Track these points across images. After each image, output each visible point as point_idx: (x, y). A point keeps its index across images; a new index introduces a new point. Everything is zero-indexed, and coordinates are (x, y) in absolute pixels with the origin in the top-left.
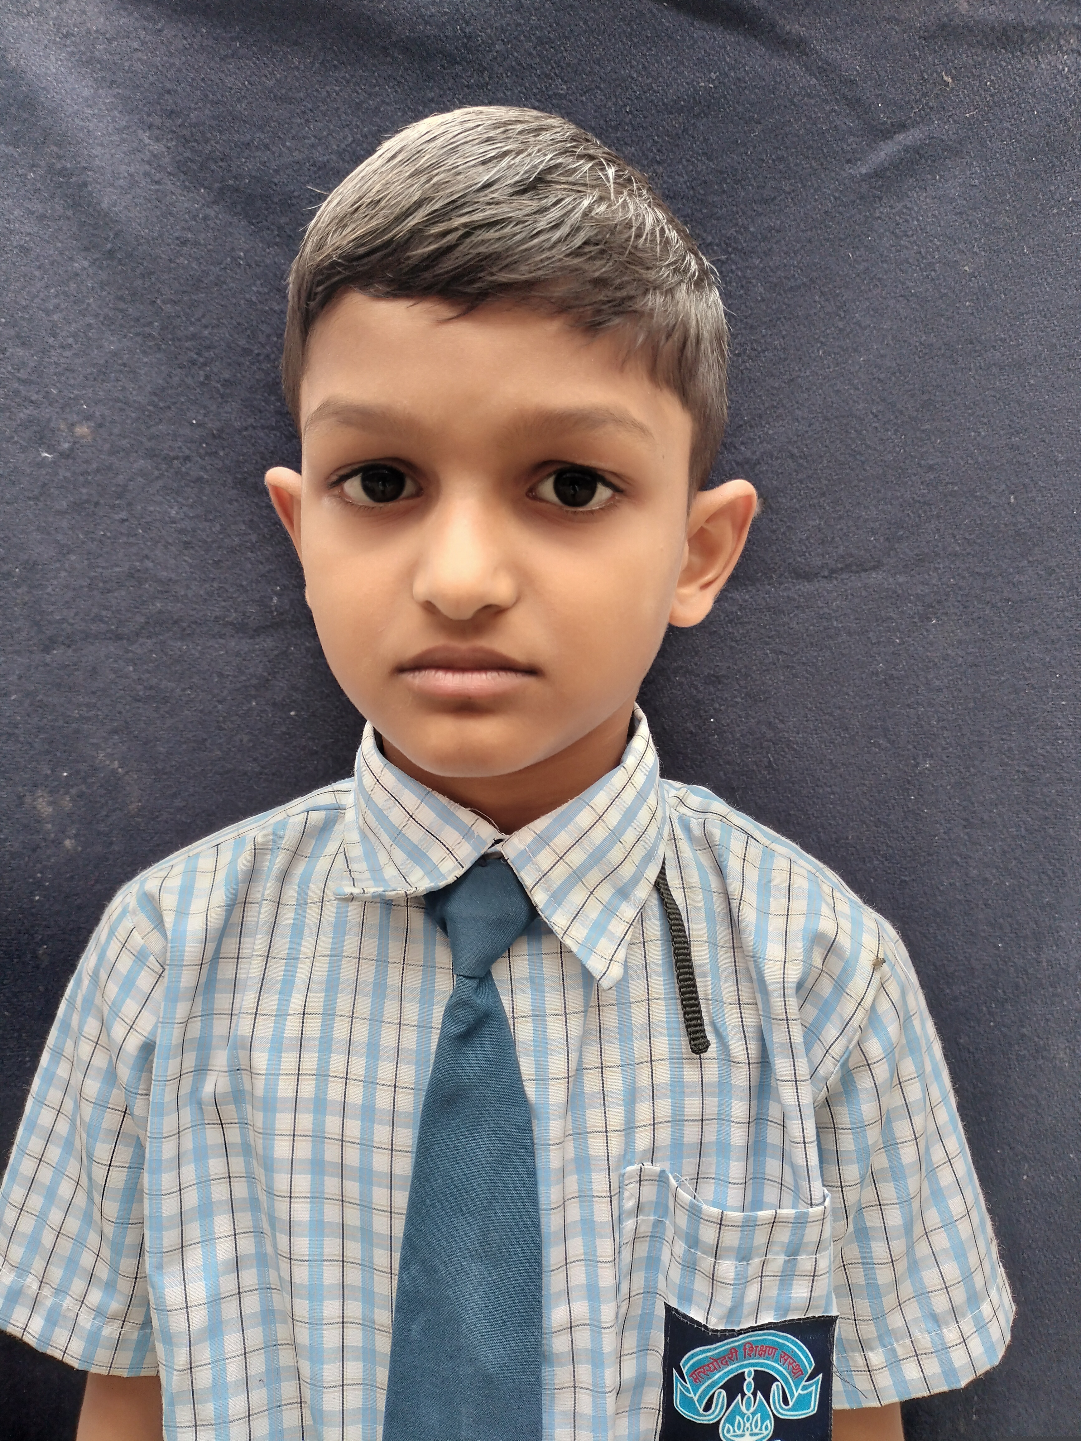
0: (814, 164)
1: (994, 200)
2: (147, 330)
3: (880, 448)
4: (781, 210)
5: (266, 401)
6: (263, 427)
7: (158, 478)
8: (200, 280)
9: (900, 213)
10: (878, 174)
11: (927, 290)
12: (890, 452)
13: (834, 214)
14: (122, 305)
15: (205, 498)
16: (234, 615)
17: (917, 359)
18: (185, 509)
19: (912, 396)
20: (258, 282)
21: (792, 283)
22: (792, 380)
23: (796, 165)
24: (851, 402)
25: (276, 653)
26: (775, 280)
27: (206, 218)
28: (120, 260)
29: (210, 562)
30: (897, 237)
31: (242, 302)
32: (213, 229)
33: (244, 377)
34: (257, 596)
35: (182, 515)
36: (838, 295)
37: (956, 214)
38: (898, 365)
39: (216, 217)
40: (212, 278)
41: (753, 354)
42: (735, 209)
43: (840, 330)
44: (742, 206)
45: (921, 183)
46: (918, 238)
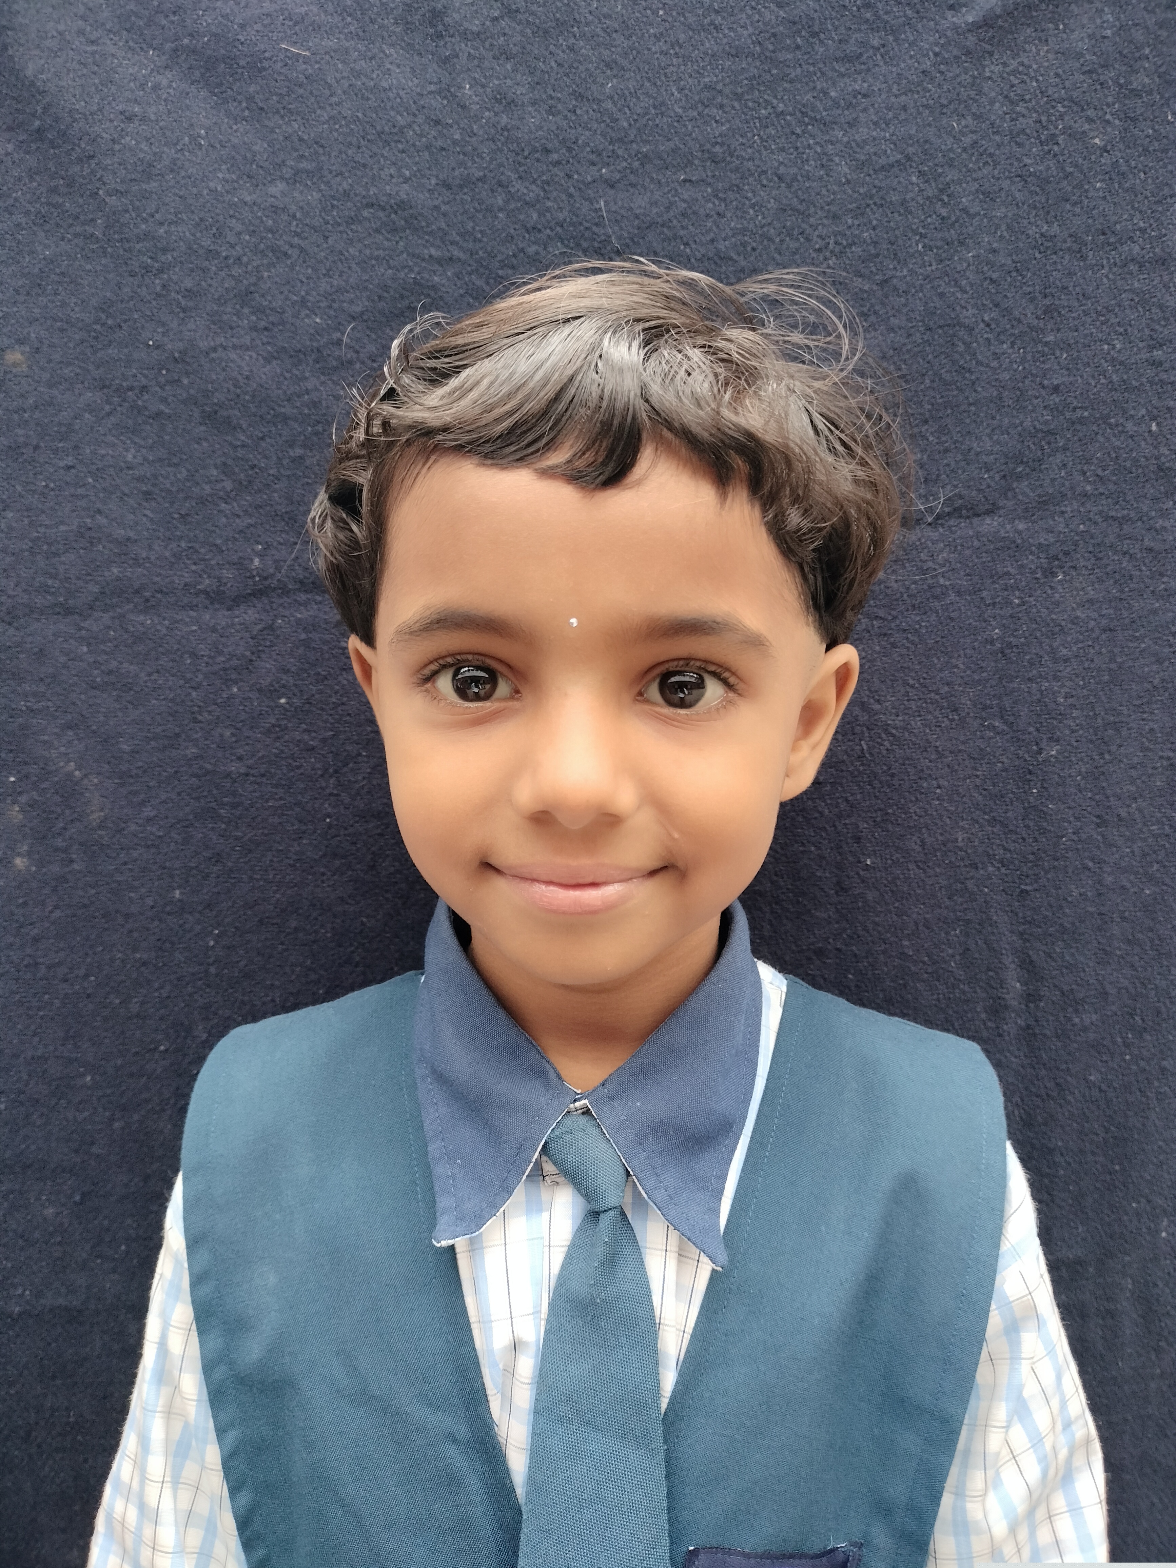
0: (909, 13)
1: (1129, 55)
2: (90, 229)
3: (994, 364)
4: (868, 70)
5: (238, 314)
6: (235, 347)
7: (109, 414)
8: (150, 165)
9: (1015, 72)
10: (987, 23)
11: (1048, 168)
12: (1005, 369)
13: (934, 74)
14: (56, 199)
15: (167, 438)
16: (207, 582)
17: (1037, 255)
18: (144, 451)
19: (1033, 300)
20: (224, 167)
21: (883, 161)
22: (886, 281)
23: (886, 13)
24: (958, 308)
25: (260, 627)
26: (863, 157)
27: (156, 87)
28: (52, 142)
29: (176, 516)
30: (1012, 102)
31: (205, 192)
32: (165, 100)
33: (210, 286)
34: (235, 558)
35: (139, 460)
36: (940, 175)
37: (1083, 73)
38: (1014, 262)
39: (170, 86)
40: (167, 163)
41: (837, 249)
42: (811, 69)
43: (943, 218)
44: (821, 65)
45: (1041, 34)
46: (1037, 103)
